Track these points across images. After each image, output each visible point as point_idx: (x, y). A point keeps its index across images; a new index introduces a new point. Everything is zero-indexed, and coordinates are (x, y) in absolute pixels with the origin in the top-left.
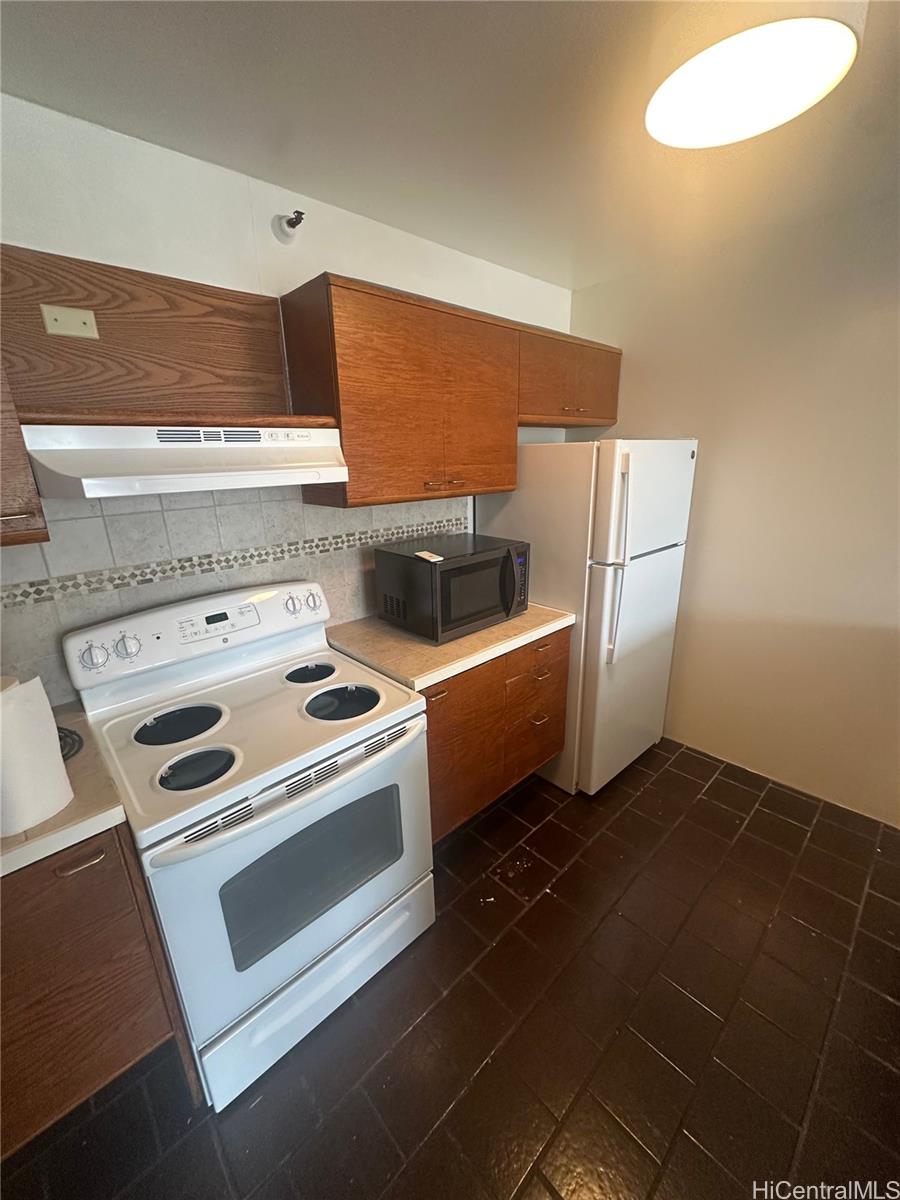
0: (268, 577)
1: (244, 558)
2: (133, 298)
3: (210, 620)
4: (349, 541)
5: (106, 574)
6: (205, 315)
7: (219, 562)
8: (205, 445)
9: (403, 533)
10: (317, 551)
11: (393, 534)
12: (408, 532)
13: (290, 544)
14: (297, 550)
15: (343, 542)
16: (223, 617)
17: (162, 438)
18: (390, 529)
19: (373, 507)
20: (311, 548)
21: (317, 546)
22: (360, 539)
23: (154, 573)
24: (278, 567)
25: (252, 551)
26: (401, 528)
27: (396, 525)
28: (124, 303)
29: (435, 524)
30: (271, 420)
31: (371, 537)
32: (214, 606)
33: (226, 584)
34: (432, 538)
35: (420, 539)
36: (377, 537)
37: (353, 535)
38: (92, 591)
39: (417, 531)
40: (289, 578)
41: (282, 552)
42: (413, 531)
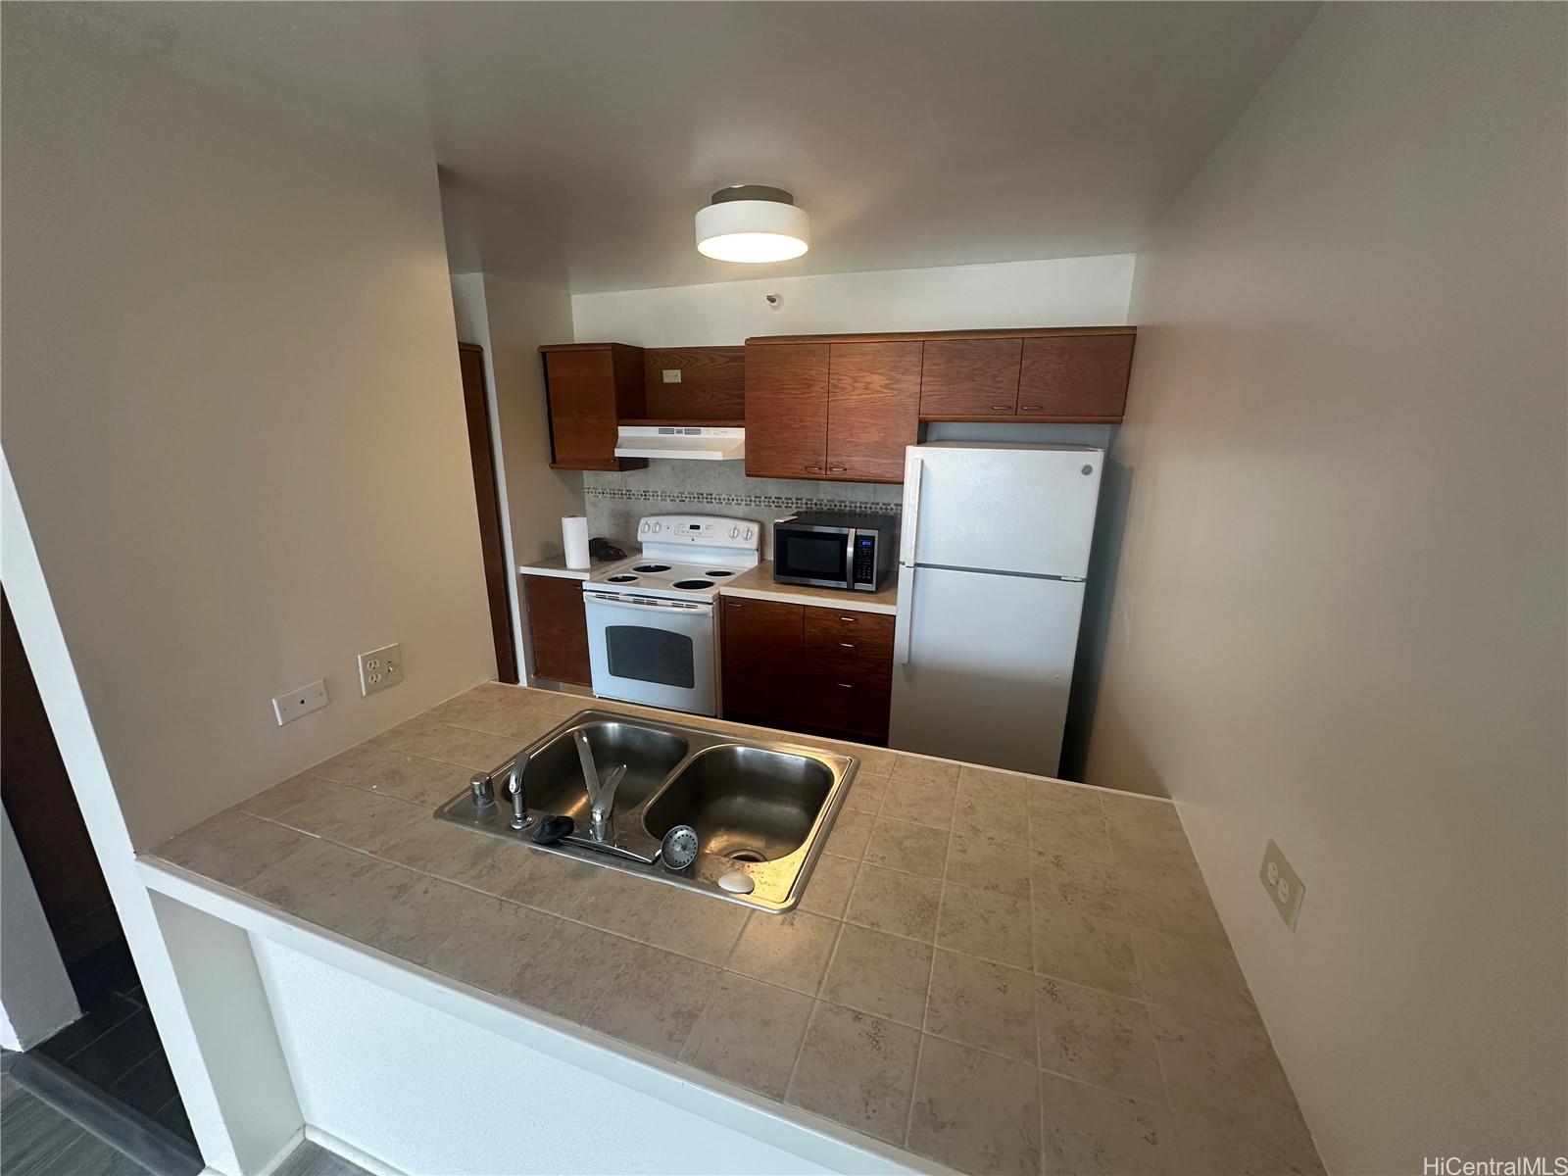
0: (741, 515)
1: (729, 499)
2: (697, 360)
3: (692, 527)
4: (797, 503)
5: (668, 494)
6: (728, 362)
7: (715, 499)
8: (676, 435)
9: (845, 506)
10: (773, 506)
11: (835, 505)
12: (850, 507)
13: (756, 497)
14: (760, 501)
15: (792, 503)
16: (698, 527)
17: (661, 432)
18: (833, 501)
19: (821, 482)
20: (769, 502)
21: (774, 502)
22: (806, 504)
23: (686, 497)
24: (747, 509)
25: (733, 496)
26: (844, 502)
27: (839, 499)
28: (693, 363)
29: (881, 505)
30: (708, 423)
31: (816, 504)
32: (695, 521)
33: (718, 512)
34: (821, 513)
35: (819, 513)
36: (821, 505)
37: (801, 499)
38: (662, 500)
39: (861, 507)
40: (753, 518)
41: (751, 501)
42: (856, 507)
